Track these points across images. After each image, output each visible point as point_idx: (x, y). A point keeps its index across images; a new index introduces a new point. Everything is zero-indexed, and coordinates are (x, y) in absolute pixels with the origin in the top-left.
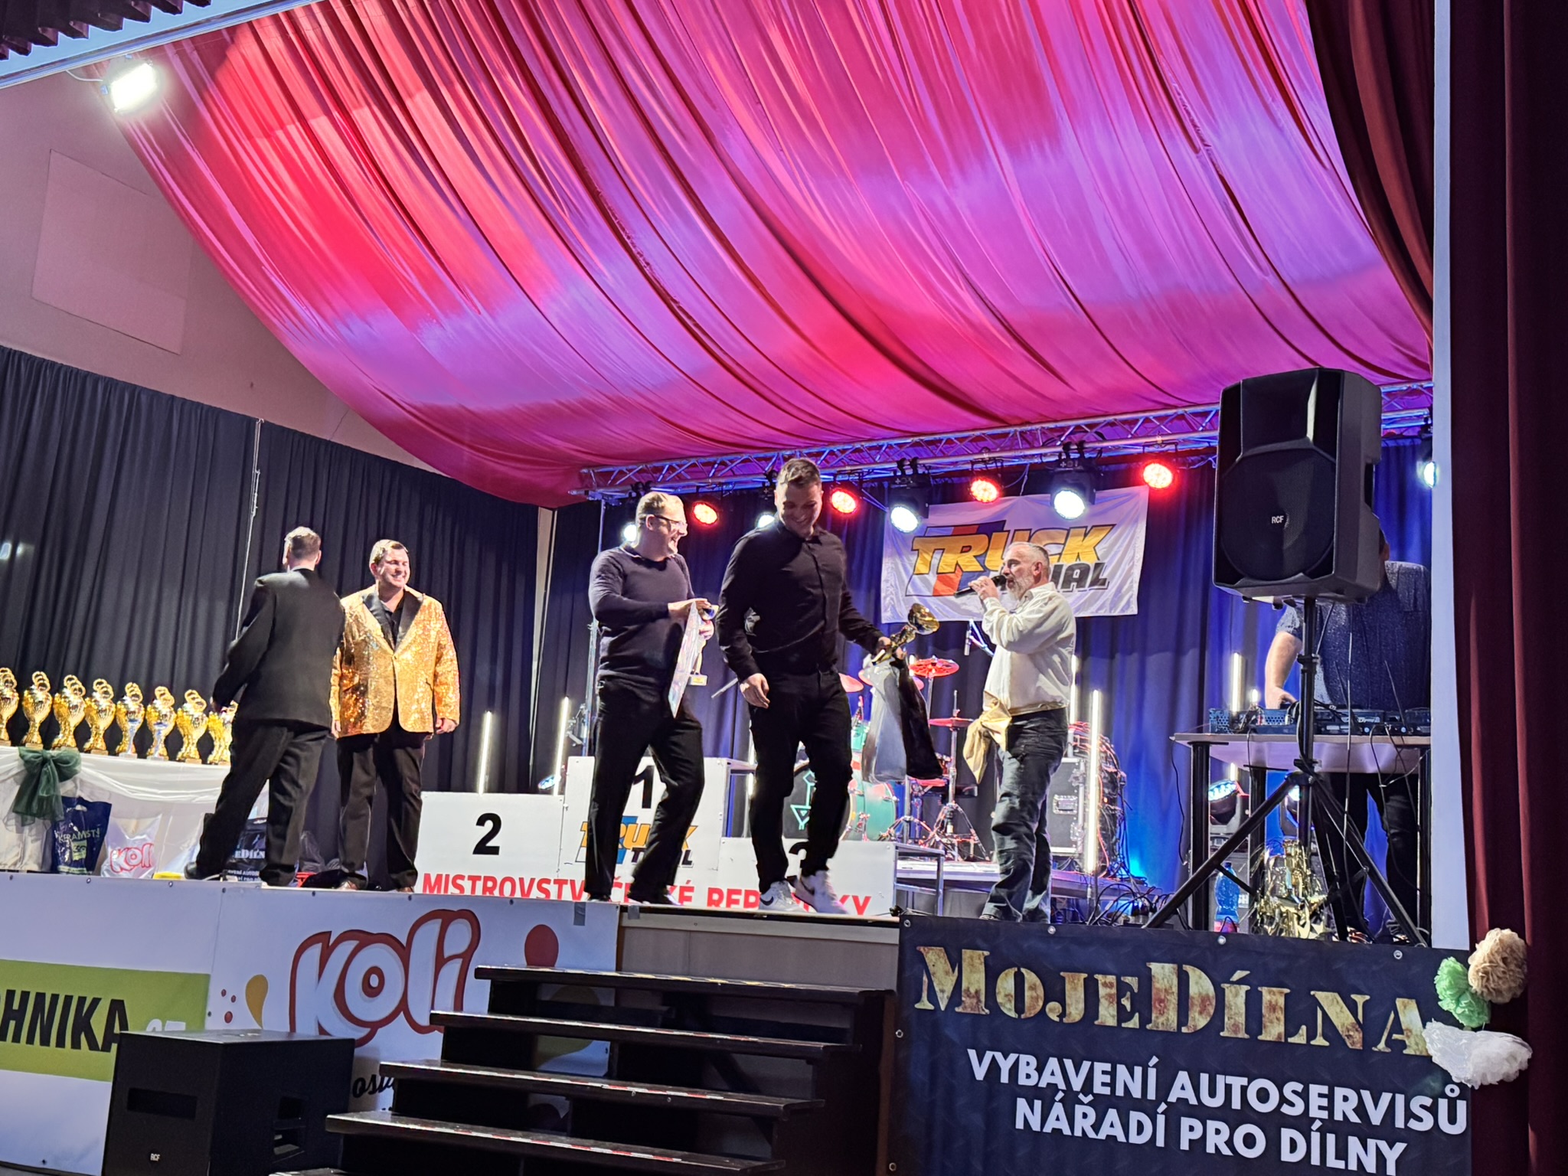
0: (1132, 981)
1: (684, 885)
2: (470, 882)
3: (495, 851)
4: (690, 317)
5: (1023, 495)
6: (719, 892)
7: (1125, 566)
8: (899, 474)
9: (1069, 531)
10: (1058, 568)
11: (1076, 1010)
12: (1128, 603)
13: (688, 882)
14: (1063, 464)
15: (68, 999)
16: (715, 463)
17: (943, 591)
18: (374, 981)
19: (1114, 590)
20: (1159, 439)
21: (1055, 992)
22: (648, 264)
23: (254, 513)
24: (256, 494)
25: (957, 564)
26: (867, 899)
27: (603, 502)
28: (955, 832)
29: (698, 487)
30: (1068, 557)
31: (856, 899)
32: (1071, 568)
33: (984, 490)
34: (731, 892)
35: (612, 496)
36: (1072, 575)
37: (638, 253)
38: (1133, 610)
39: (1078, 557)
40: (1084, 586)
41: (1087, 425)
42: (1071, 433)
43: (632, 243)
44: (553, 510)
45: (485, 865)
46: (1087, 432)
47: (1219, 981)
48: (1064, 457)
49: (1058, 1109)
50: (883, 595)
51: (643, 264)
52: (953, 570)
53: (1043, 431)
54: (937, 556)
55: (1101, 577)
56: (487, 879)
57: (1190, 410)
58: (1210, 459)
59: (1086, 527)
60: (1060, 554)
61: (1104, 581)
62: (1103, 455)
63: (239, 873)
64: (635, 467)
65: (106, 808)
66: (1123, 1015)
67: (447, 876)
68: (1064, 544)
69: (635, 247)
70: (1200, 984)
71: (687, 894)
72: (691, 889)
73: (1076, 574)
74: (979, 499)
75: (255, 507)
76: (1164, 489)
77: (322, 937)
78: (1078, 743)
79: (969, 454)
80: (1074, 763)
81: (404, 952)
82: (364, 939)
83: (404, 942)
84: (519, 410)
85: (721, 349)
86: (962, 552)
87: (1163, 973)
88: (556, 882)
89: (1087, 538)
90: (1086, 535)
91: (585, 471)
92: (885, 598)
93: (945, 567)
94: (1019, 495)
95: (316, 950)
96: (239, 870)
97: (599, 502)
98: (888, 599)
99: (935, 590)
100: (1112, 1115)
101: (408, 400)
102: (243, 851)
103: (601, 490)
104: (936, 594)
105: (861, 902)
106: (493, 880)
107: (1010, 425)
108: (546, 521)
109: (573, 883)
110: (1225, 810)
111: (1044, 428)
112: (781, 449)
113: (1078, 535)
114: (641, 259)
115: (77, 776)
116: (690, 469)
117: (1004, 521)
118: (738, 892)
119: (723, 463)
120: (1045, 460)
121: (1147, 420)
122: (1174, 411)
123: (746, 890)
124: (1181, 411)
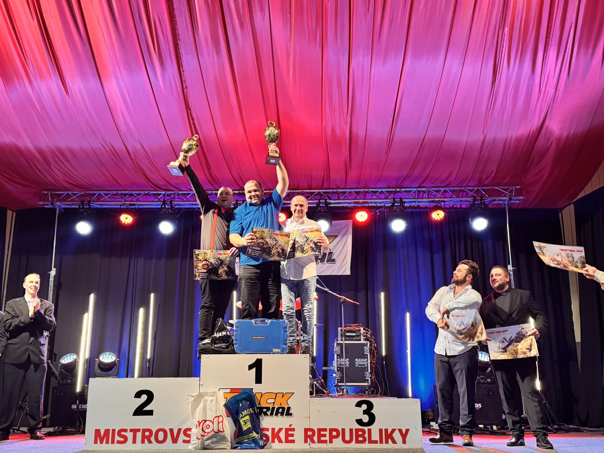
1: (288, 427)
2: (132, 433)
3: (150, 413)
6: (312, 430)
7: (343, 254)
13: (290, 425)
14: (319, 208)
19: (339, 264)
22: (186, 87)
26: (407, 431)
27: (58, 209)
29: (121, 206)
31: (400, 431)
34: (320, 430)
35: (60, 206)
37: (184, 81)
38: (348, 273)
40: (324, 262)
41: (322, 192)
42: (315, 195)
44: (13, 211)
45: (143, 422)
46: (323, 195)
48: (318, 205)
55: (332, 258)
56: (144, 431)
58: (377, 211)
61: (334, 260)
62: (331, 206)
67: (114, 431)
71: (290, 432)
72: (293, 430)
76: (362, 222)
91: (46, 192)
97: (56, 208)
103: (57, 203)
105: (404, 432)
106: (150, 431)
108: (10, 216)
118: (325, 430)
121: (350, 192)
122: (363, 190)
123: (330, 429)
124: (366, 190)
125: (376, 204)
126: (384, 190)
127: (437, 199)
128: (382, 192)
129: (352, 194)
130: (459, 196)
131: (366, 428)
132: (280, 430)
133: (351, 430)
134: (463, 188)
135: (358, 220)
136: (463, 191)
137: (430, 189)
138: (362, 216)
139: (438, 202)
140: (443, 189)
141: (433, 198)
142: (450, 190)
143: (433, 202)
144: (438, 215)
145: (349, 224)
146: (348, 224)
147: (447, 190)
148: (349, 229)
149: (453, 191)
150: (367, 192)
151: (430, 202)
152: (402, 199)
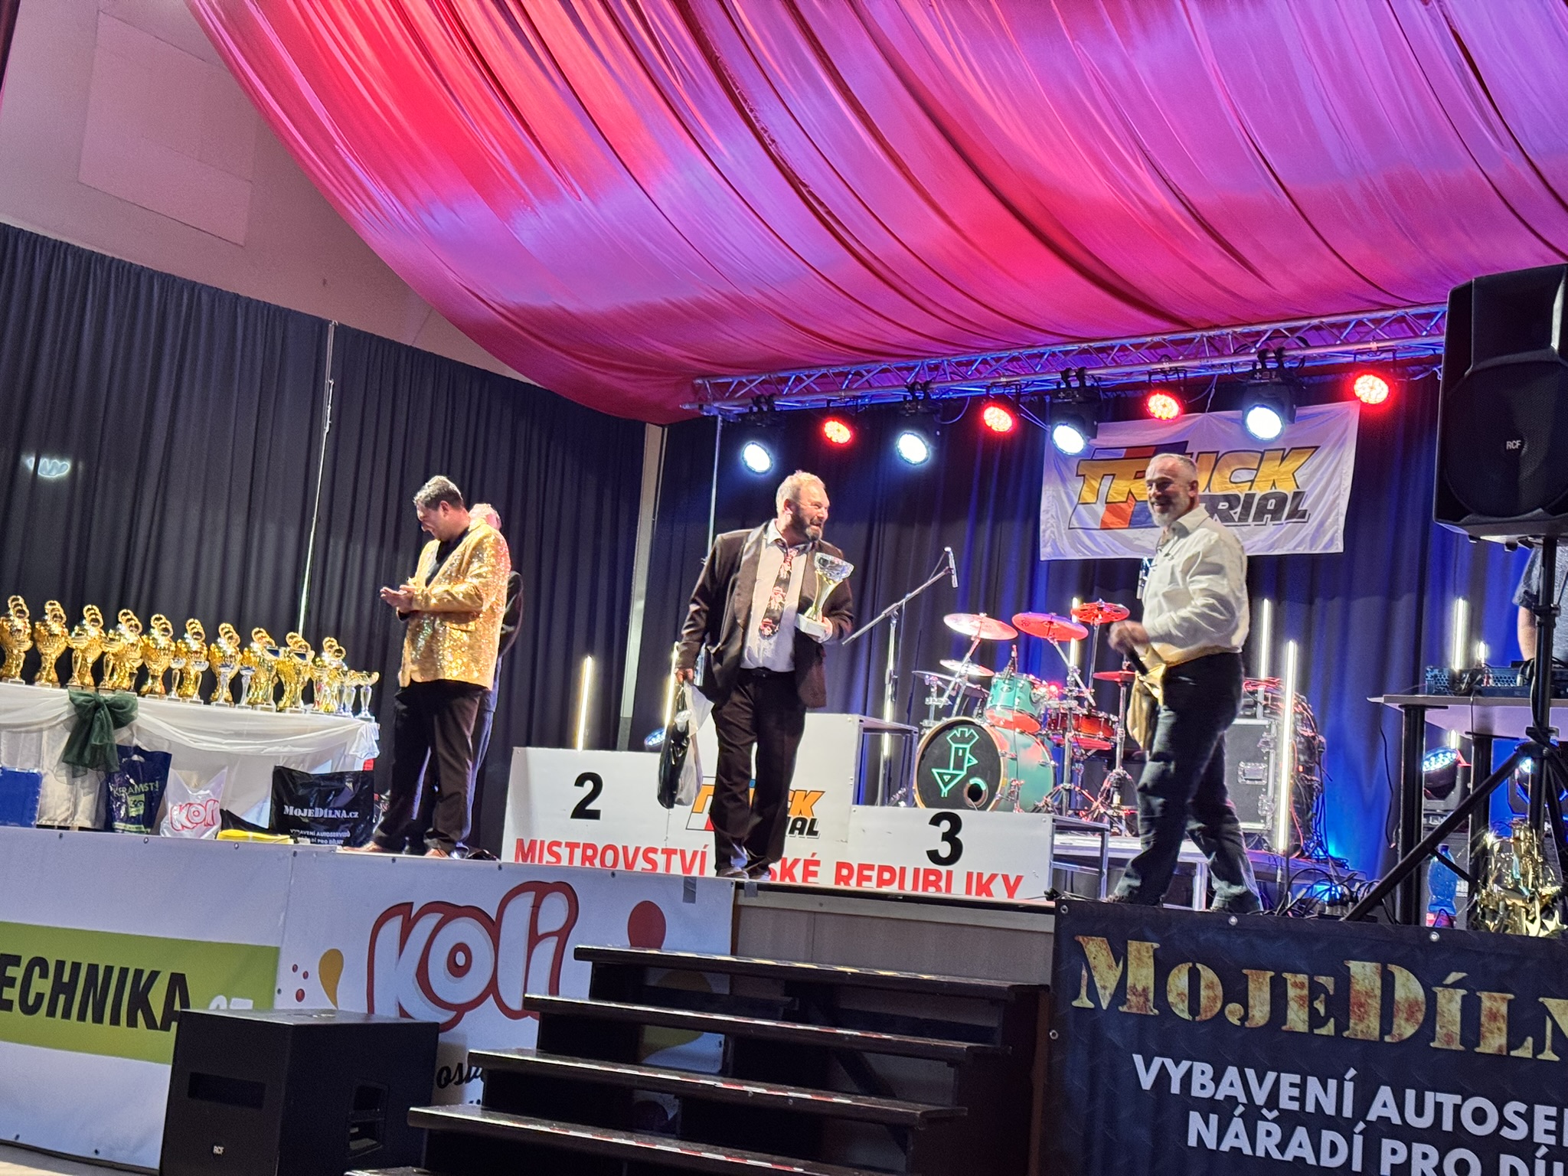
0: (1327, 981)
1: (810, 858)
2: (568, 849)
3: (595, 815)
4: (821, 204)
5: (1210, 411)
6: (849, 867)
7: (1328, 497)
8: (1063, 386)
9: (1263, 454)
10: (1250, 497)
11: (1260, 1013)
12: (1332, 540)
13: (814, 855)
14: (1258, 375)
15: (124, 972)
16: (849, 373)
17: (1112, 523)
18: (460, 959)
19: (1315, 524)
20: (1374, 346)
21: (1236, 991)
22: (773, 141)
23: (327, 429)
24: (329, 407)
25: (1130, 492)
26: (1019, 879)
27: (720, 418)
28: (1122, 802)
29: (829, 401)
30: (1261, 484)
31: (1006, 878)
32: (1265, 498)
33: (1164, 406)
34: (862, 867)
35: (730, 411)
36: (1267, 505)
37: (763, 128)
38: (1339, 547)
39: (1274, 484)
40: (1280, 519)
41: (1287, 329)
42: (1268, 338)
43: (755, 117)
44: (663, 426)
45: (584, 831)
46: (1287, 337)
47: (1431, 981)
48: (1259, 367)
49: (1237, 1125)
50: (1042, 527)
51: (768, 141)
52: (1125, 500)
53: (1235, 337)
54: (1107, 481)
55: (1300, 509)
56: (586, 846)
57: (1412, 311)
58: (1435, 369)
59: (1284, 450)
60: (1252, 481)
61: (1303, 514)
62: (1307, 364)
63: (312, 833)
64: (754, 377)
65: (167, 757)
66: (1315, 1020)
67: (542, 843)
68: (1257, 470)
69: (758, 121)
70: (1408, 987)
71: (812, 868)
72: (817, 863)
73: (1271, 504)
74: (1157, 416)
75: (329, 422)
76: (1378, 405)
77: (403, 909)
78: (1269, 702)
79: (1146, 363)
80: (1265, 726)
81: (493, 927)
82: (450, 912)
83: (494, 918)
84: (625, 311)
85: (858, 241)
86: (1136, 478)
87: (1364, 973)
88: (664, 851)
89: (1285, 463)
90: (1283, 459)
91: (699, 381)
92: (1044, 531)
93: (1115, 495)
94: (1203, 411)
95: (395, 925)
96: (312, 830)
97: (716, 417)
98: (1048, 532)
99: (1103, 522)
100: (1301, 1134)
101: (498, 300)
102: (317, 809)
103: (716, 405)
104: (1105, 527)
105: (1012, 882)
106: (594, 847)
107: (1195, 329)
108: (654, 440)
109: (683, 853)
110: (1442, 782)
111: (1235, 332)
112: (925, 357)
113: (1273, 459)
114: (765, 135)
115: (135, 721)
116: (821, 380)
117: (1187, 442)
118: (871, 867)
119: (858, 374)
120: (1236, 370)
121: (1360, 323)
123: (879, 866)
124: (1402, 312)
131: (943, 869)
132: (796, 861)
133: (917, 871)
135: (1364, 399)
138: (1370, 388)
145: (1351, 412)
146: (1347, 414)
148: (1350, 426)
150: (1401, 318)
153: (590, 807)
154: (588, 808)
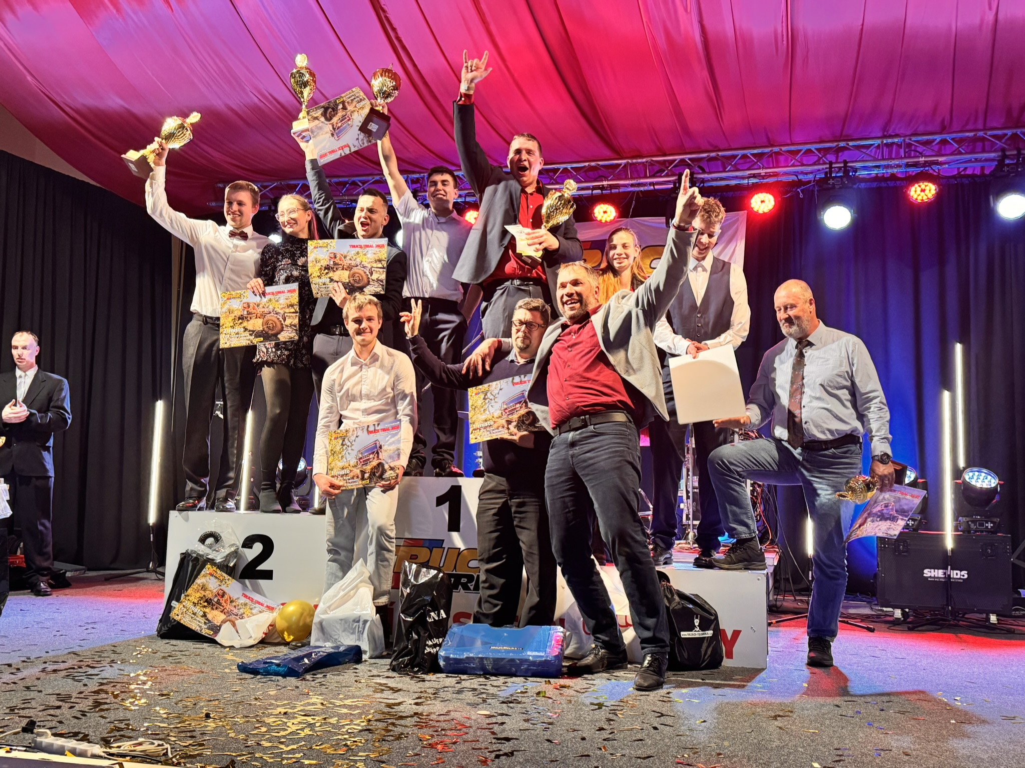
3: (268, 575)
5: (631, 217)
16: (347, 183)
20: (763, 172)
33: (604, 212)
41: (690, 159)
42: (675, 166)
46: (690, 165)
53: (652, 164)
57: (785, 148)
58: (799, 190)
62: (706, 185)
74: (599, 219)
76: (764, 214)
94: (628, 217)
107: (624, 158)
111: (652, 160)
119: (354, 183)
120: (656, 187)
121: (744, 156)
122: (770, 149)
124: (776, 149)
125: (797, 176)
126: (813, 147)
127: (922, 159)
128: (809, 151)
129: (748, 160)
130: (977, 151)
134: (981, 134)
135: (755, 209)
136: (983, 139)
137: (910, 139)
138: (762, 202)
139: (926, 164)
140: (938, 138)
141: (915, 157)
142: (952, 139)
143: (916, 165)
144: (923, 191)
145: (740, 219)
146: (737, 220)
147: (948, 138)
148: (740, 229)
149: (960, 141)
150: (777, 153)
151: (908, 165)
152: (847, 163)
153: (262, 567)
154: (259, 568)
